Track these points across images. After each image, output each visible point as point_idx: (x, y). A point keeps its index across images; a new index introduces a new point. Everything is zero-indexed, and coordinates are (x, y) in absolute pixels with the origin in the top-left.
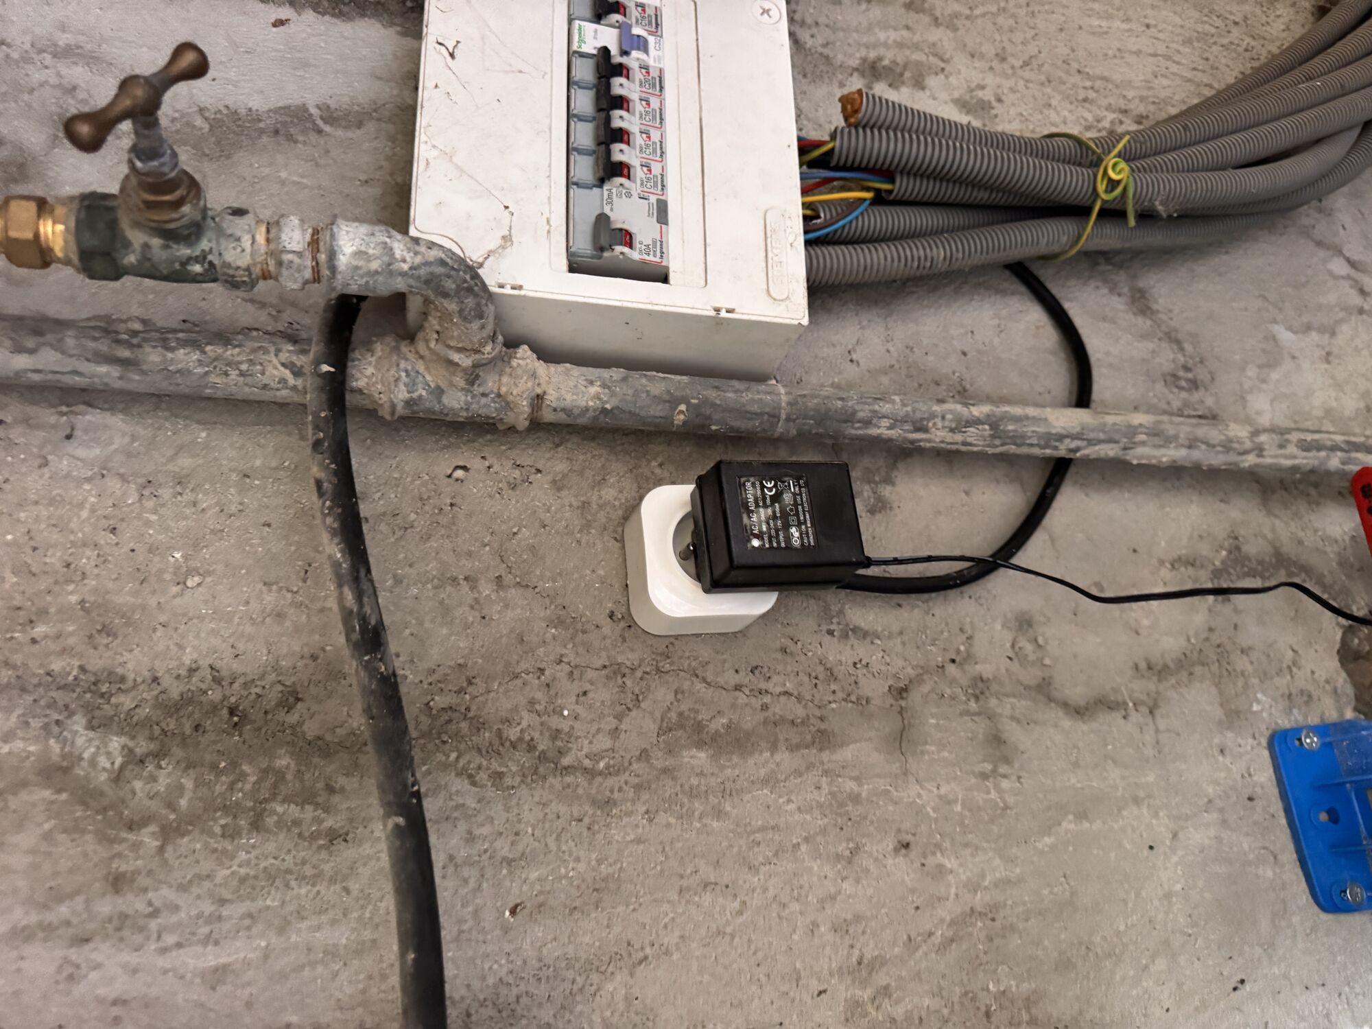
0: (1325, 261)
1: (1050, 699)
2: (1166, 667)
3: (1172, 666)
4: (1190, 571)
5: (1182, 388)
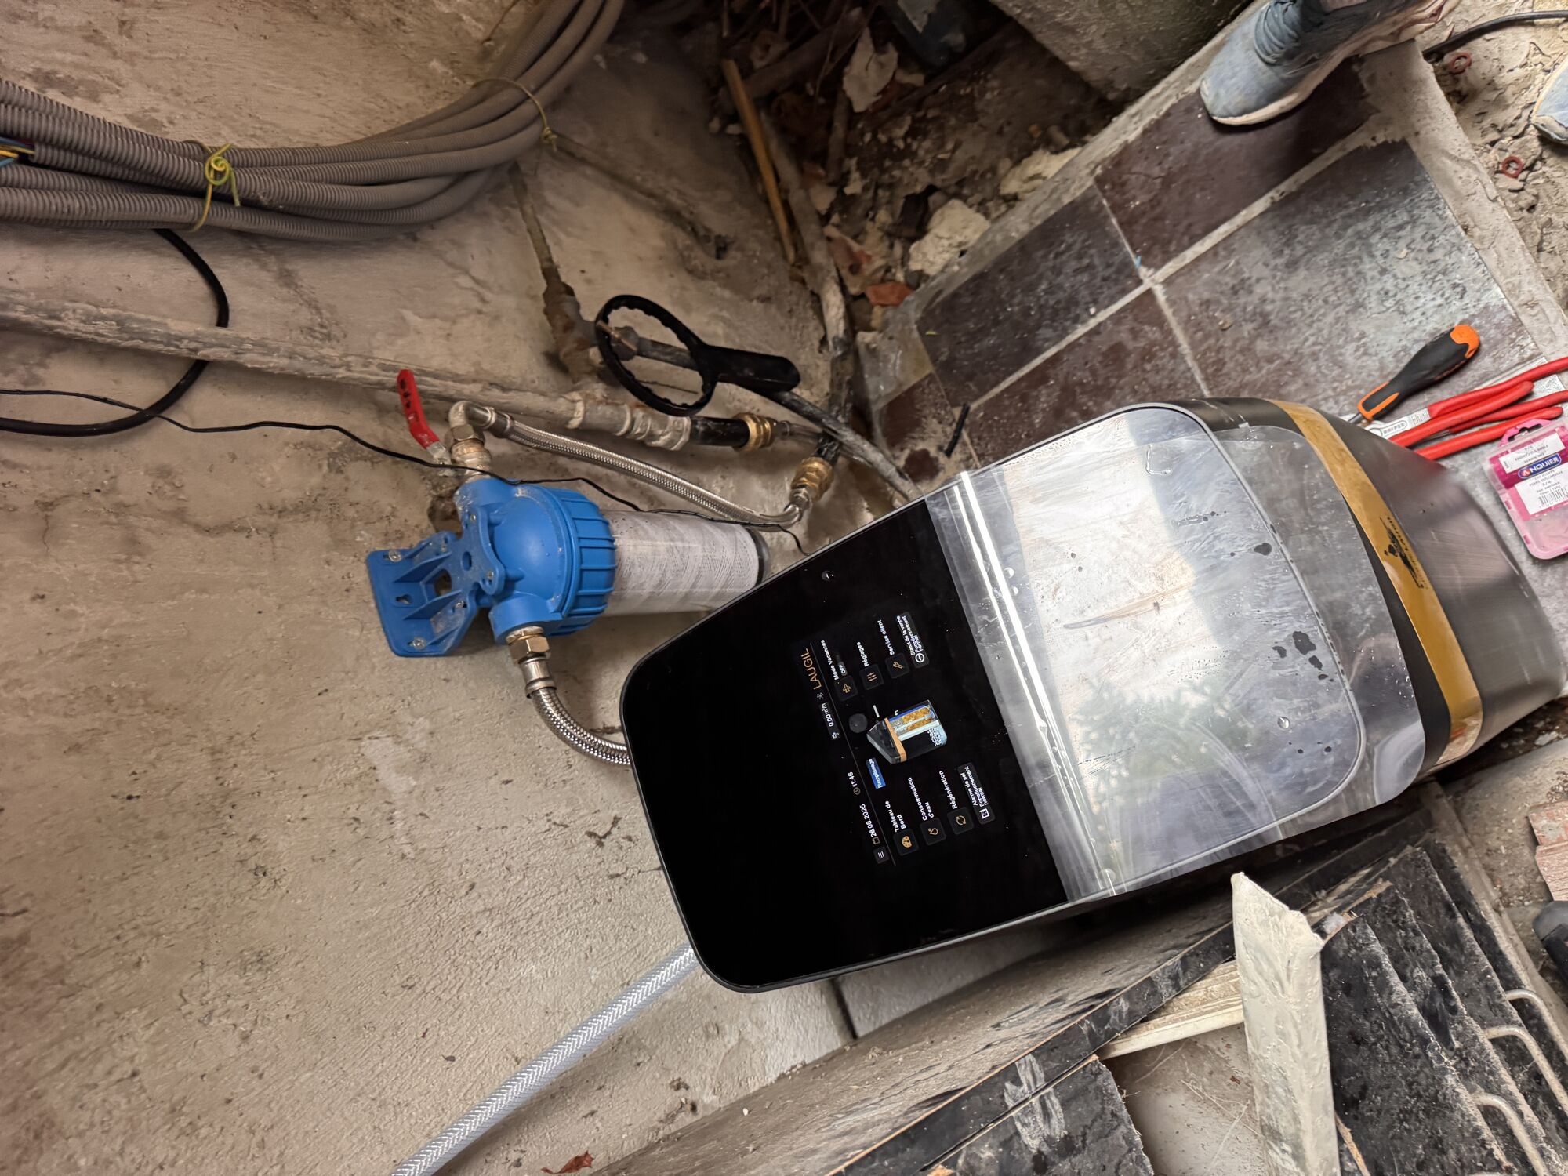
0: (453, 276)
1: (183, 521)
2: (285, 509)
3: (290, 509)
4: (310, 451)
5: (316, 338)
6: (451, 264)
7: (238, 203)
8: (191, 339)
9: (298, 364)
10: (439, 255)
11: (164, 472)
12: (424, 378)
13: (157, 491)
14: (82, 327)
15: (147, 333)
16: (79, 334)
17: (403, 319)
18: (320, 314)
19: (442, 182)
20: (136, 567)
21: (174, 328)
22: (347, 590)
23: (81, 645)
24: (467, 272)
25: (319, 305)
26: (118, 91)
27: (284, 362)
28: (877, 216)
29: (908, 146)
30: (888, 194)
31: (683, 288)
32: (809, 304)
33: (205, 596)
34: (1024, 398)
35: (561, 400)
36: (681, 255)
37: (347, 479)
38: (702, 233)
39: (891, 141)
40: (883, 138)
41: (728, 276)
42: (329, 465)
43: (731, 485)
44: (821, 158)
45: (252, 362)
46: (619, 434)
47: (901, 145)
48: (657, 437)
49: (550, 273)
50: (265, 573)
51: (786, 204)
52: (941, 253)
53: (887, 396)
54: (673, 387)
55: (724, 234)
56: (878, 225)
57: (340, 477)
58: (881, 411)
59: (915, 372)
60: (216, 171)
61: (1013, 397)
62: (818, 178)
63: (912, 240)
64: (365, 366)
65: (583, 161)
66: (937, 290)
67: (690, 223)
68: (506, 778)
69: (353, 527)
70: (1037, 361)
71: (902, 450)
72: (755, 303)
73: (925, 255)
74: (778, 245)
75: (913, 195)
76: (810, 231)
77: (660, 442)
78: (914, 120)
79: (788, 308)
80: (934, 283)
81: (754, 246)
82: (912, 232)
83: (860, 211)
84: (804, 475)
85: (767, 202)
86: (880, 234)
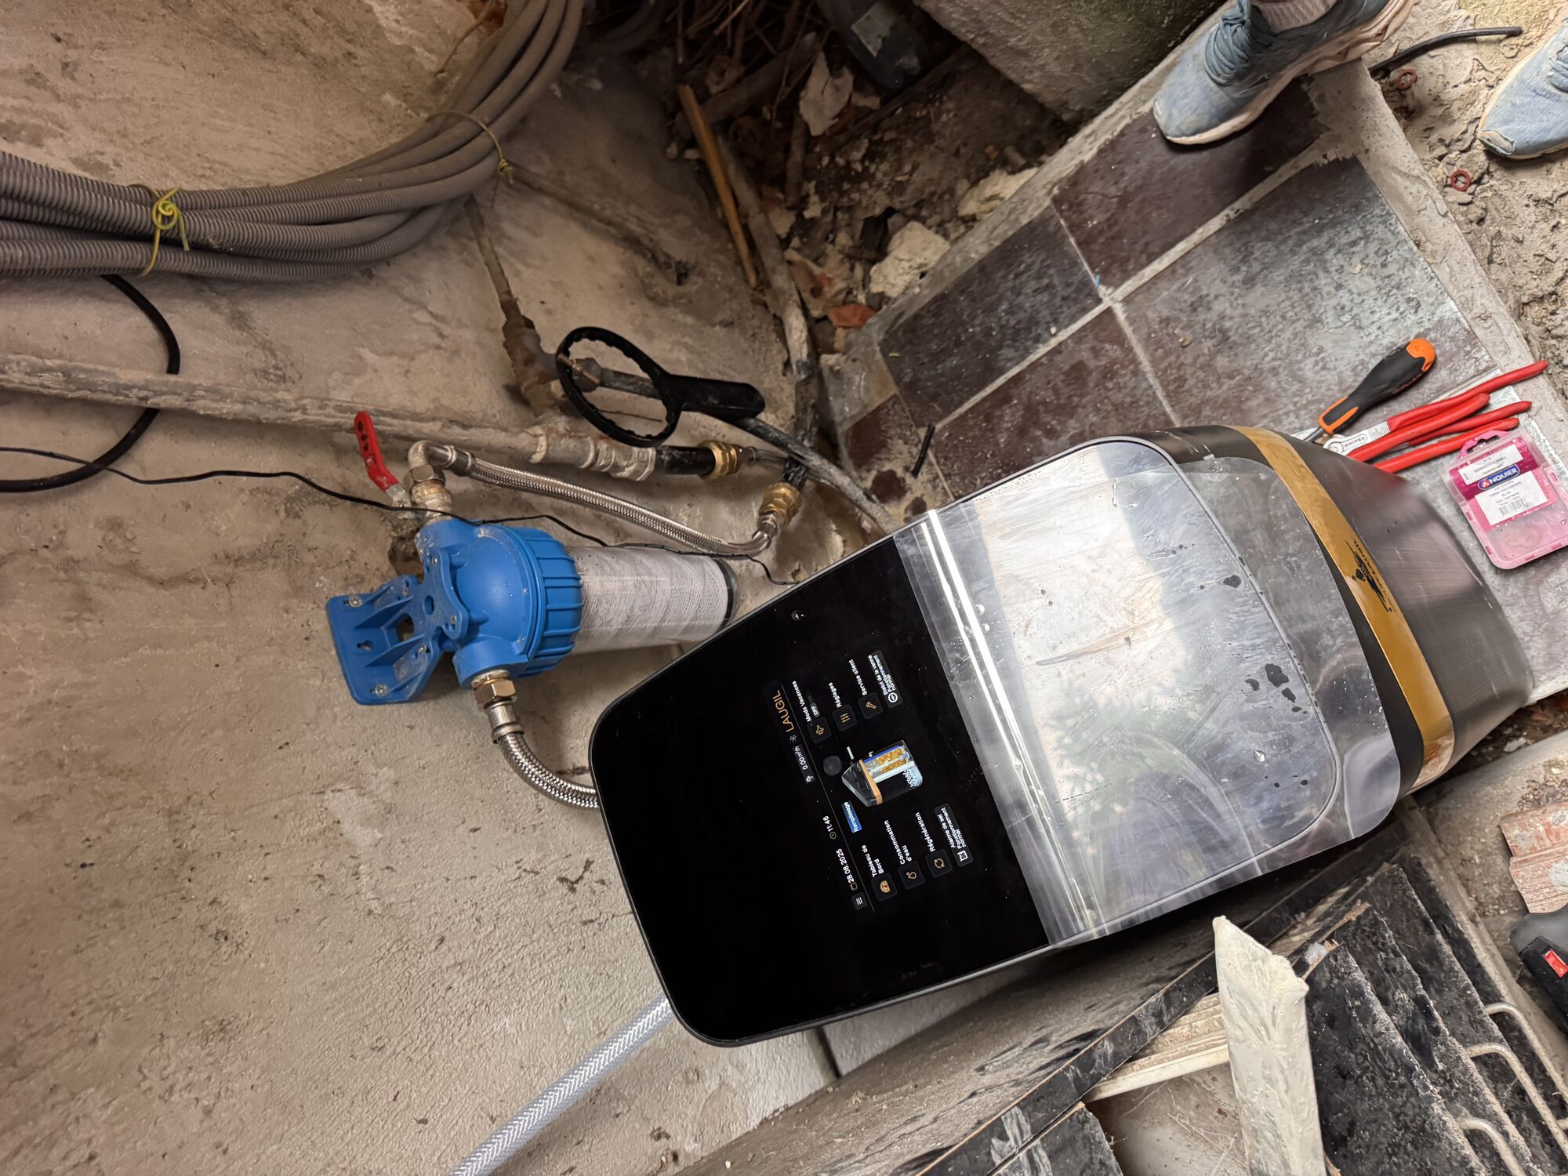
0: (410, 312)
1: (136, 574)
2: (241, 558)
3: (247, 557)
4: (266, 496)
5: (271, 380)
6: (407, 300)
7: (187, 247)
8: (140, 389)
9: (253, 409)
10: (396, 291)
11: (115, 525)
12: (382, 418)
13: (107, 544)
14: (27, 380)
15: (96, 384)
16: (23, 386)
17: (361, 358)
18: (274, 355)
19: (397, 219)
20: (87, 624)
21: (122, 377)
22: (307, 639)
23: (29, 709)
24: (423, 307)
25: (274, 346)
26: (62, 135)
27: (238, 407)
28: (837, 239)
29: (866, 169)
30: (847, 216)
31: (646, 316)
32: (772, 327)
33: (159, 651)
34: (988, 418)
35: (523, 435)
36: (642, 282)
37: (304, 523)
38: (662, 259)
39: (848, 163)
40: (840, 161)
41: (690, 302)
42: (286, 511)
43: (698, 513)
44: (780, 181)
45: (204, 409)
46: (584, 466)
47: (859, 168)
48: (622, 469)
49: (509, 306)
50: (223, 624)
51: (746, 228)
52: (902, 275)
53: (852, 417)
54: (636, 416)
55: (685, 260)
56: (838, 247)
57: (297, 523)
58: (846, 434)
59: (880, 393)
60: (163, 216)
61: (978, 416)
62: (777, 202)
63: (873, 262)
64: (321, 408)
65: (540, 190)
66: (898, 312)
67: (649, 250)
68: (473, 826)
69: (312, 572)
70: (1001, 381)
71: (869, 471)
72: (717, 328)
73: (885, 277)
74: (739, 269)
75: (873, 217)
76: (770, 255)
77: (626, 473)
78: (871, 142)
79: (751, 333)
80: (895, 305)
81: (714, 270)
82: (872, 255)
83: (819, 235)
84: (771, 501)
85: (727, 226)
86: (840, 256)
